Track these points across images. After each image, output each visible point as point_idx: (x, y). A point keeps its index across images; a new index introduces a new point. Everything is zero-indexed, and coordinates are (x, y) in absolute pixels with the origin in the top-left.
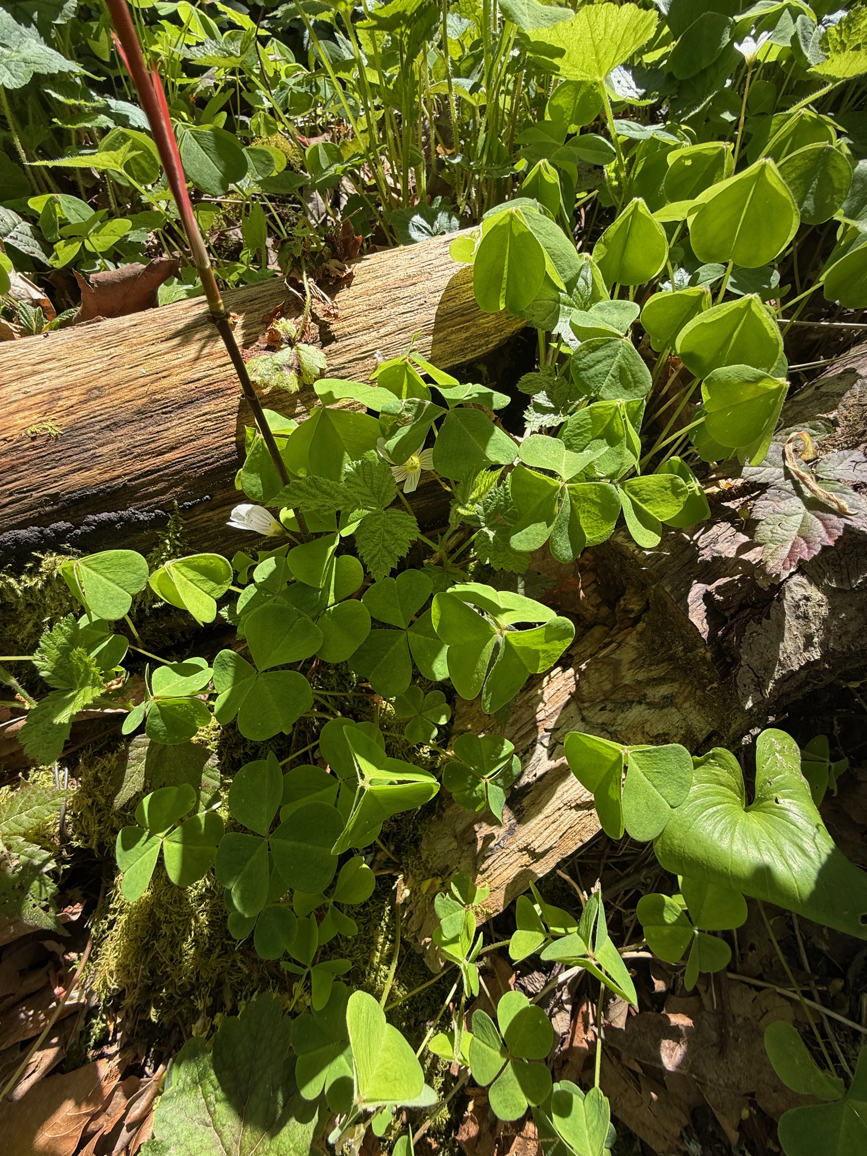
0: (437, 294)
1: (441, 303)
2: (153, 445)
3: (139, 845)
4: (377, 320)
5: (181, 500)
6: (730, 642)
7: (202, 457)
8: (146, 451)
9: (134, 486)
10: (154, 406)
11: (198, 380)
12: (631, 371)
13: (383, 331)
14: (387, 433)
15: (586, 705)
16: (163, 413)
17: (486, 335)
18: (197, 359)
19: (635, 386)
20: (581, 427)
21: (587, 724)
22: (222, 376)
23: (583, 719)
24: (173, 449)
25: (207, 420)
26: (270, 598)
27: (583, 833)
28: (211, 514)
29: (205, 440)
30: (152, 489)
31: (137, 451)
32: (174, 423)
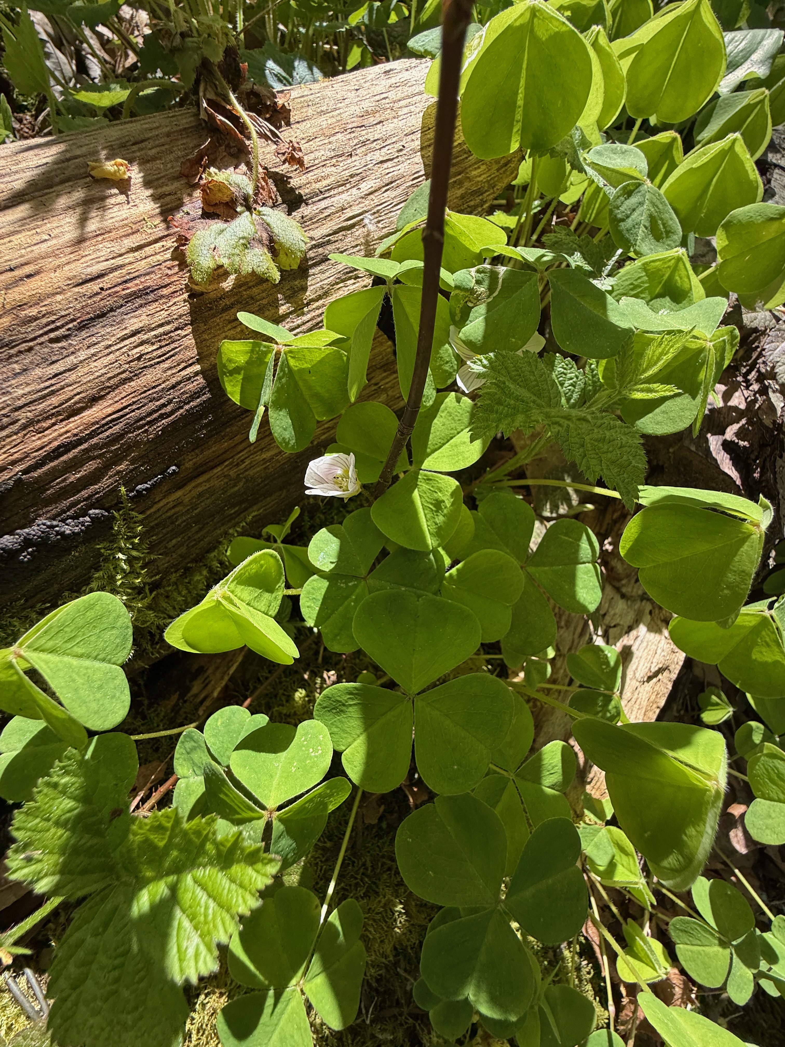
0: (413, 136)
1: (422, 149)
2: (54, 400)
3: (265, 1018)
4: (352, 171)
5: (130, 482)
6: (767, 481)
7: (152, 406)
8: (44, 411)
9: (37, 480)
10: (31, 330)
11: (100, 276)
12: (661, 219)
13: (365, 187)
14: (457, 318)
15: (624, 582)
16: (52, 341)
17: (479, 192)
18: (81, 241)
19: (668, 237)
20: (636, 287)
21: (628, 600)
22: (142, 266)
23: (623, 596)
24: (94, 400)
25: (142, 343)
26: (355, 586)
27: (658, 700)
28: (179, 493)
29: (149, 377)
30: (73, 478)
31: (24, 416)
32: (82, 355)
